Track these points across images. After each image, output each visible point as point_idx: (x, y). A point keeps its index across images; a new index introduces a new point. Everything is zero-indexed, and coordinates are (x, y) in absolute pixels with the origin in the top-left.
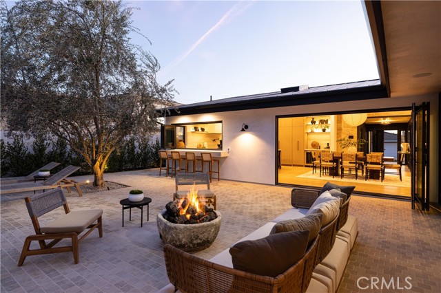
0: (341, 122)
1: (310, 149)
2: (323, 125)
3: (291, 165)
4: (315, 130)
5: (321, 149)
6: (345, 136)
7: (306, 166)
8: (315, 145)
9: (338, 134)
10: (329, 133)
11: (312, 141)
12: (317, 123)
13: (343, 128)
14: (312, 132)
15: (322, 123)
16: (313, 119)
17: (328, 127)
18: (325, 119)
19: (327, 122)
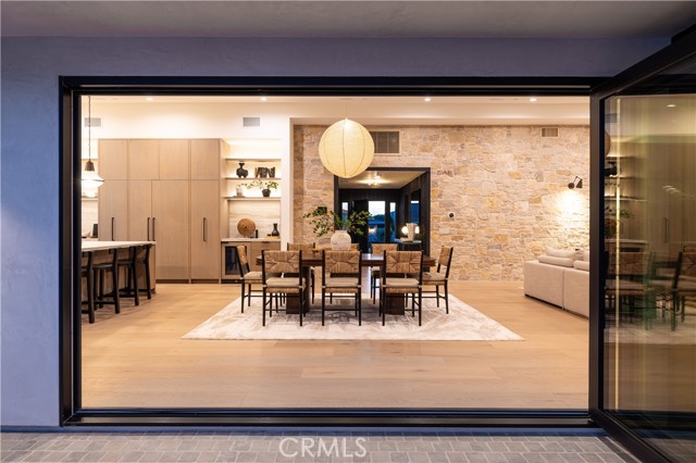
0: (302, 176)
1: (235, 238)
2: (264, 181)
3: (186, 282)
4: (246, 193)
5: (262, 238)
6: (308, 208)
7: (224, 282)
8: (247, 229)
9: (295, 202)
10: (278, 200)
11: (238, 220)
12: (251, 174)
13: (306, 189)
14: (239, 195)
15: (263, 176)
16: (242, 165)
17: (275, 185)
18: (269, 166)
19: (272, 172)
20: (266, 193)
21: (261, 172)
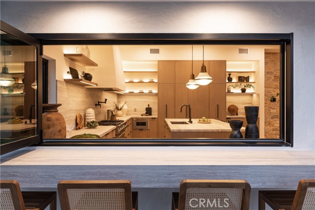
2: (243, 84)
4: (233, 90)
5: (240, 115)
8: (233, 110)
10: (250, 95)
12: (235, 80)
14: (229, 92)
15: (242, 81)
16: (230, 75)
17: (250, 86)
18: (246, 75)
19: (247, 79)
20: (243, 91)
21: (241, 79)
